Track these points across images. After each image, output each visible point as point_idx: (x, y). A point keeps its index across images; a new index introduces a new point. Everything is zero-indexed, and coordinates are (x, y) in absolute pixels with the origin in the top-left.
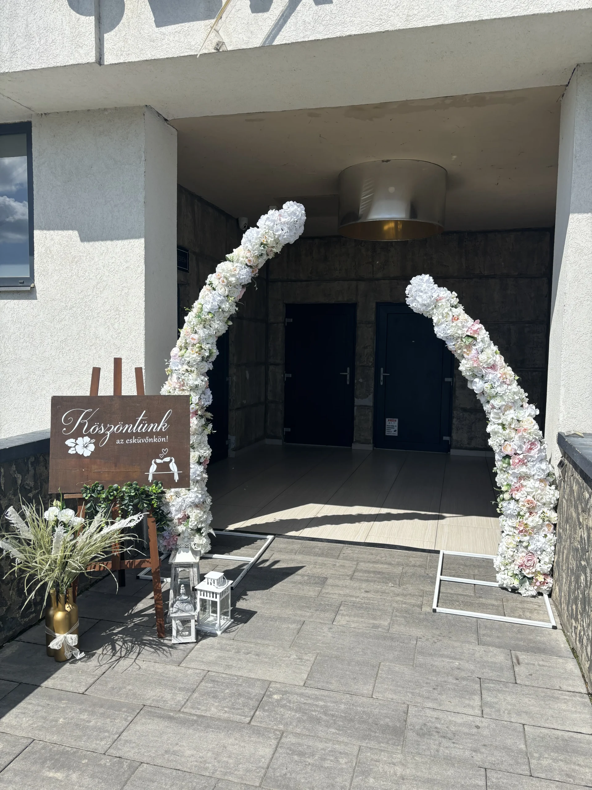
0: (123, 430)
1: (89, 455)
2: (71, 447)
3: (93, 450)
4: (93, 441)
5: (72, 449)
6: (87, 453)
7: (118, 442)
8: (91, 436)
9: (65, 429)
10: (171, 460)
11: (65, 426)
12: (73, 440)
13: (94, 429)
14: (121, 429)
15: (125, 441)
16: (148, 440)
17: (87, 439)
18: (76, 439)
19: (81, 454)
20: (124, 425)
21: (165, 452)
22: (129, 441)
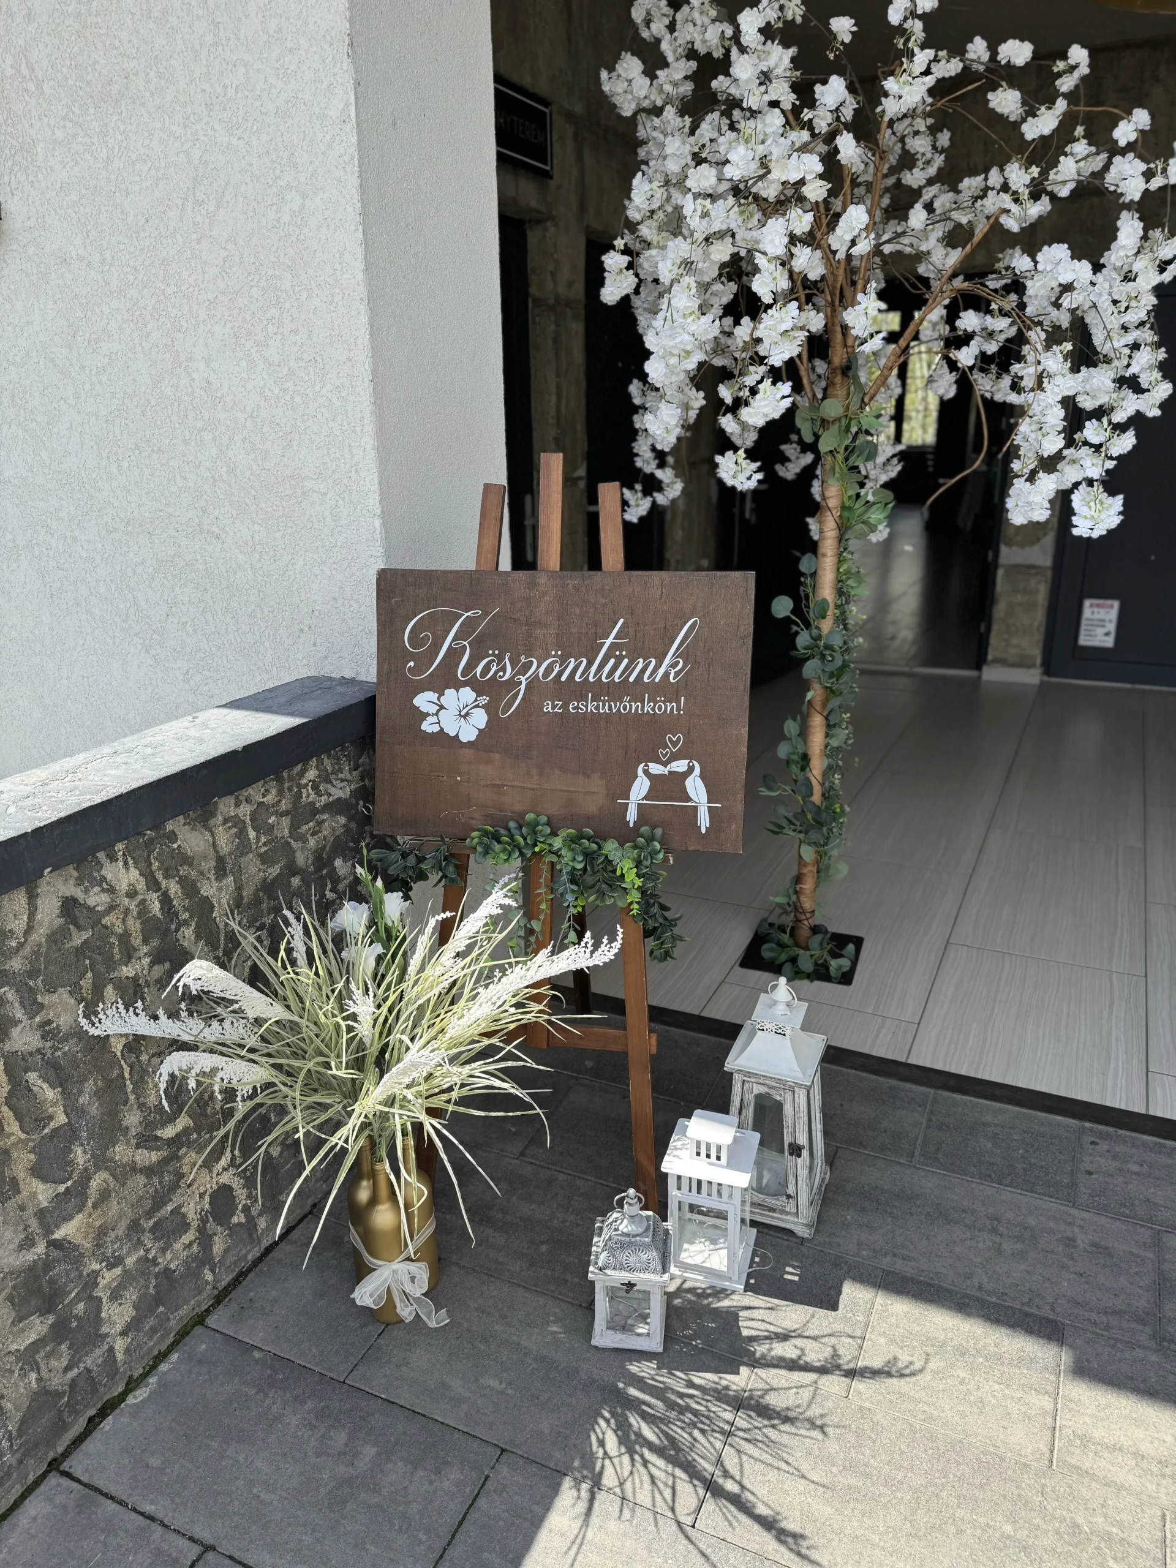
0: (560, 673)
1: (473, 738)
2: (428, 714)
3: (482, 726)
4: (484, 700)
5: (430, 719)
6: (468, 734)
7: (548, 708)
8: (479, 688)
9: (412, 664)
10: (691, 770)
11: (413, 656)
12: (431, 696)
13: (487, 668)
14: (557, 670)
15: (565, 706)
16: (629, 706)
17: (467, 694)
18: (441, 694)
19: (452, 734)
20: (564, 660)
21: (675, 744)
22: (578, 707)
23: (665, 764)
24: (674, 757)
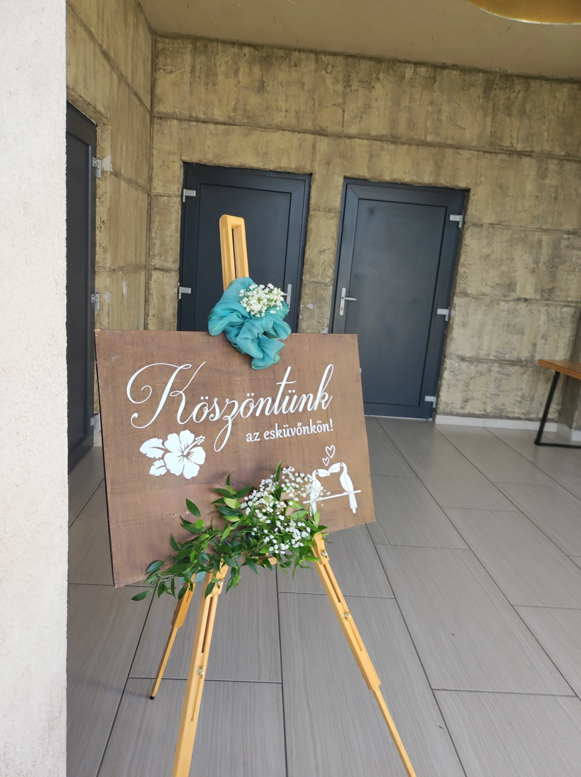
0: (255, 410)
1: (195, 474)
2: (155, 459)
3: (202, 462)
4: (201, 439)
5: (158, 464)
6: (191, 471)
7: (249, 439)
8: (195, 429)
9: (136, 415)
10: (342, 468)
11: (137, 408)
12: (156, 442)
13: (200, 413)
14: (252, 407)
15: (261, 436)
16: (301, 430)
17: (187, 436)
18: (165, 439)
19: (178, 474)
20: (256, 399)
21: (331, 453)
22: (270, 435)
23: (327, 469)
24: (332, 463)
